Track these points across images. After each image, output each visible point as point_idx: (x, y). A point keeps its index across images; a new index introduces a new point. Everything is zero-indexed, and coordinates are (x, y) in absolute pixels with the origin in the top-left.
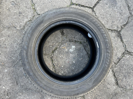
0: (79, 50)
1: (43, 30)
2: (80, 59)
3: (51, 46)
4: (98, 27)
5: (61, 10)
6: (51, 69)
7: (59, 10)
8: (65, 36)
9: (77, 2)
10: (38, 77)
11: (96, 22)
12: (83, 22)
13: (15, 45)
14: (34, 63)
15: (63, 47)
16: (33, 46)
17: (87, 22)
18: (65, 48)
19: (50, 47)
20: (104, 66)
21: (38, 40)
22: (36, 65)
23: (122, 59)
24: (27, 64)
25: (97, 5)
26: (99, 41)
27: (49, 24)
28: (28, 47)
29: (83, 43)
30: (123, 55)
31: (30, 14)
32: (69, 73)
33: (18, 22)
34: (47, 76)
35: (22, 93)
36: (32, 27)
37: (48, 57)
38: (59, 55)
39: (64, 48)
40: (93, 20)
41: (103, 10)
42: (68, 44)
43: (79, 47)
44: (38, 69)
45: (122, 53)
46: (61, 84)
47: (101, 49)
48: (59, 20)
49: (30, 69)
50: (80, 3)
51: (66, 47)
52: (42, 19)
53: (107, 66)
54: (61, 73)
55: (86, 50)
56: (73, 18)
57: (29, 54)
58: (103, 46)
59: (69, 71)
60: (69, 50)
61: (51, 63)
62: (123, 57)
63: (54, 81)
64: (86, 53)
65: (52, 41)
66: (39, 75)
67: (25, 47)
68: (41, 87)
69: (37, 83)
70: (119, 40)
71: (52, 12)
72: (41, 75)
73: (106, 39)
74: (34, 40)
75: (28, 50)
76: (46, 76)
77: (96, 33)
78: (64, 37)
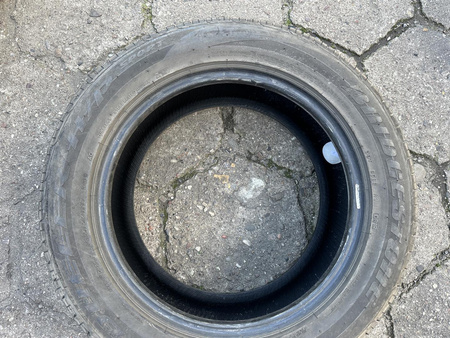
0: (275, 200)
1: (158, 86)
2: (272, 237)
3: (174, 161)
4: (373, 126)
5: (245, 27)
6: (152, 246)
7: (236, 26)
8: (236, 137)
9: (307, 21)
10: (89, 270)
11: (371, 103)
12: (321, 92)
13: (42, 124)
14: (87, 210)
15: (218, 173)
16: (101, 139)
17: (335, 96)
18: (224, 179)
19: (170, 163)
20: (367, 289)
21: (129, 124)
22: (94, 219)
23: (433, 277)
24: (58, 207)
25: (379, 51)
26: (365, 182)
27: (186, 69)
28: (81, 138)
29: (297, 176)
30: (439, 261)
31: (129, 25)
32: (217, 280)
33: (79, 44)
34: (125, 274)
35: (16, 317)
36: (118, 65)
37: (151, 200)
38: (195, 202)
39: (220, 177)
40: (361, 96)
41: (395, 74)
42: (238, 168)
43: (279, 187)
44: (97, 235)
45: (438, 251)
46: (172, 323)
47: (366, 218)
48: (227, 62)
49: (64, 230)
50: (317, 30)
51: (228, 177)
52: (163, 45)
53: (378, 293)
54: (185, 275)
55: (303, 205)
56: (284, 70)
57: (77, 166)
58: (379, 205)
59: (218, 271)
60: (237, 190)
61: (156, 226)
62: (437, 265)
63: (148, 304)
64: (301, 219)
65: (182, 140)
66: (94, 263)
67: (71, 137)
68: (89, 314)
69: (76, 294)
70: (437, 197)
71: (208, 28)
72: (101, 266)
73: (397, 180)
74: (113, 118)
75: (77, 151)
76: (120, 272)
77: (360, 147)
78: (231, 139)
